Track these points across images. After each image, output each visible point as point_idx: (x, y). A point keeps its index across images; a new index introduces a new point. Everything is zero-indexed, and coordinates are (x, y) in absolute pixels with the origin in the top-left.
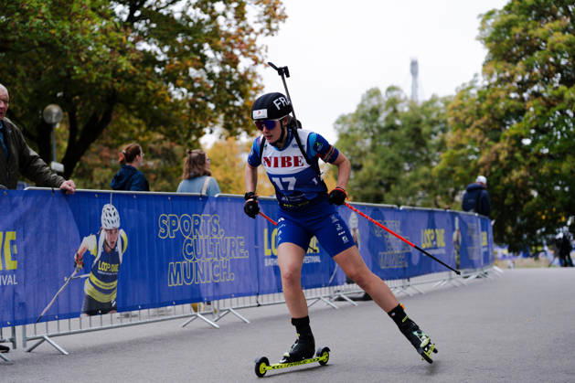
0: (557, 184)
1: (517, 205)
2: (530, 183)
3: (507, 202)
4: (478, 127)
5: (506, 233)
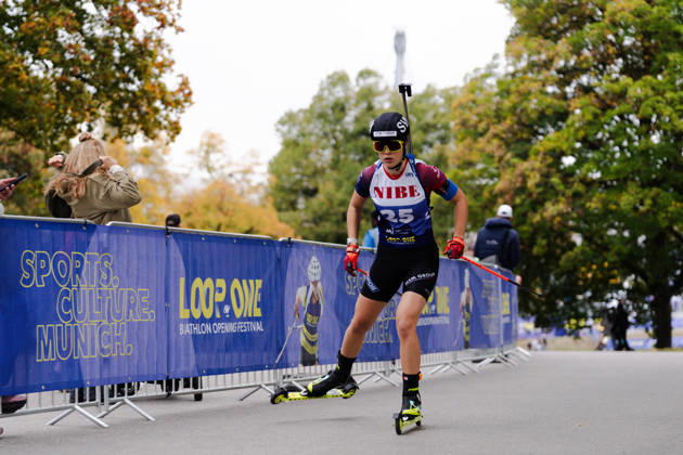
0: (612, 226)
1: (551, 256)
2: (571, 223)
3: (536, 250)
4: (496, 136)
5: (533, 298)
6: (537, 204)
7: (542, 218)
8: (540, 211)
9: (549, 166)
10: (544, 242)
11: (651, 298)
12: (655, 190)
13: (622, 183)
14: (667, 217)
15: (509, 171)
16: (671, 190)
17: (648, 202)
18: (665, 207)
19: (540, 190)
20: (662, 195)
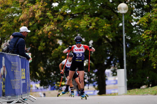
1: (47, 51)
2: (57, 35)
3: (40, 48)
6: (40, 26)
7: (43, 32)
8: (42, 29)
9: (46, 7)
10: (44, 44)
11: (96, 70)
12: (97, 18)
13: (81, 15)
14: (102, 31)
15: (26, 10)
16: (105, 18)
17: (94, 24)
18: (102, 26)
19: (41, 19)
20: (100, 21)
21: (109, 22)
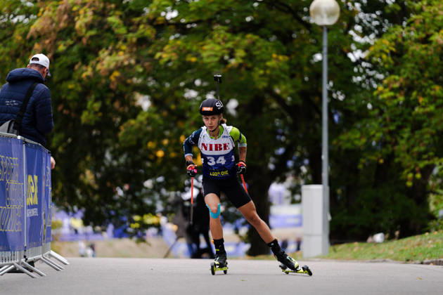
0: (191, 86)
1: (106, 125)
2: (137, 81)
3: (85, 117)
5: (81, 185)
6: (89, 52)
7: (95, 72)
8: (92, 62)
10: (97, 106)
12: (250, 37)
13: (205, 27)
14: (265, 75)
15: (50, 5)
16: (273, 38)
17: (240, 53)
18: (264, 61)
19: (93, 33)
20: (259, 44)
21: (284, 49)
